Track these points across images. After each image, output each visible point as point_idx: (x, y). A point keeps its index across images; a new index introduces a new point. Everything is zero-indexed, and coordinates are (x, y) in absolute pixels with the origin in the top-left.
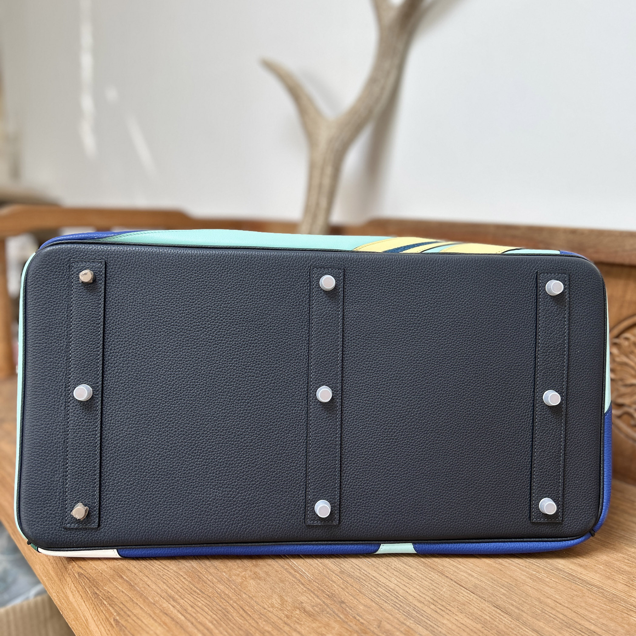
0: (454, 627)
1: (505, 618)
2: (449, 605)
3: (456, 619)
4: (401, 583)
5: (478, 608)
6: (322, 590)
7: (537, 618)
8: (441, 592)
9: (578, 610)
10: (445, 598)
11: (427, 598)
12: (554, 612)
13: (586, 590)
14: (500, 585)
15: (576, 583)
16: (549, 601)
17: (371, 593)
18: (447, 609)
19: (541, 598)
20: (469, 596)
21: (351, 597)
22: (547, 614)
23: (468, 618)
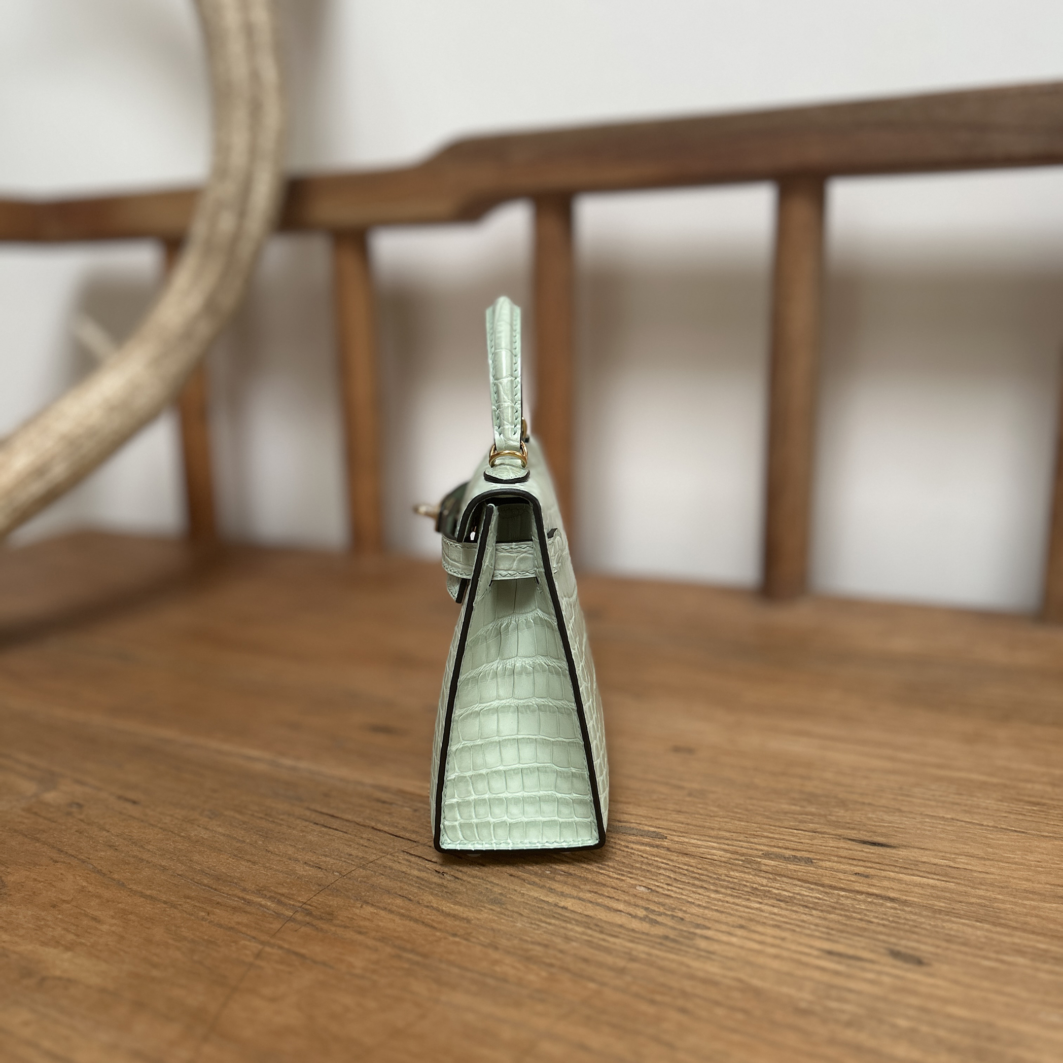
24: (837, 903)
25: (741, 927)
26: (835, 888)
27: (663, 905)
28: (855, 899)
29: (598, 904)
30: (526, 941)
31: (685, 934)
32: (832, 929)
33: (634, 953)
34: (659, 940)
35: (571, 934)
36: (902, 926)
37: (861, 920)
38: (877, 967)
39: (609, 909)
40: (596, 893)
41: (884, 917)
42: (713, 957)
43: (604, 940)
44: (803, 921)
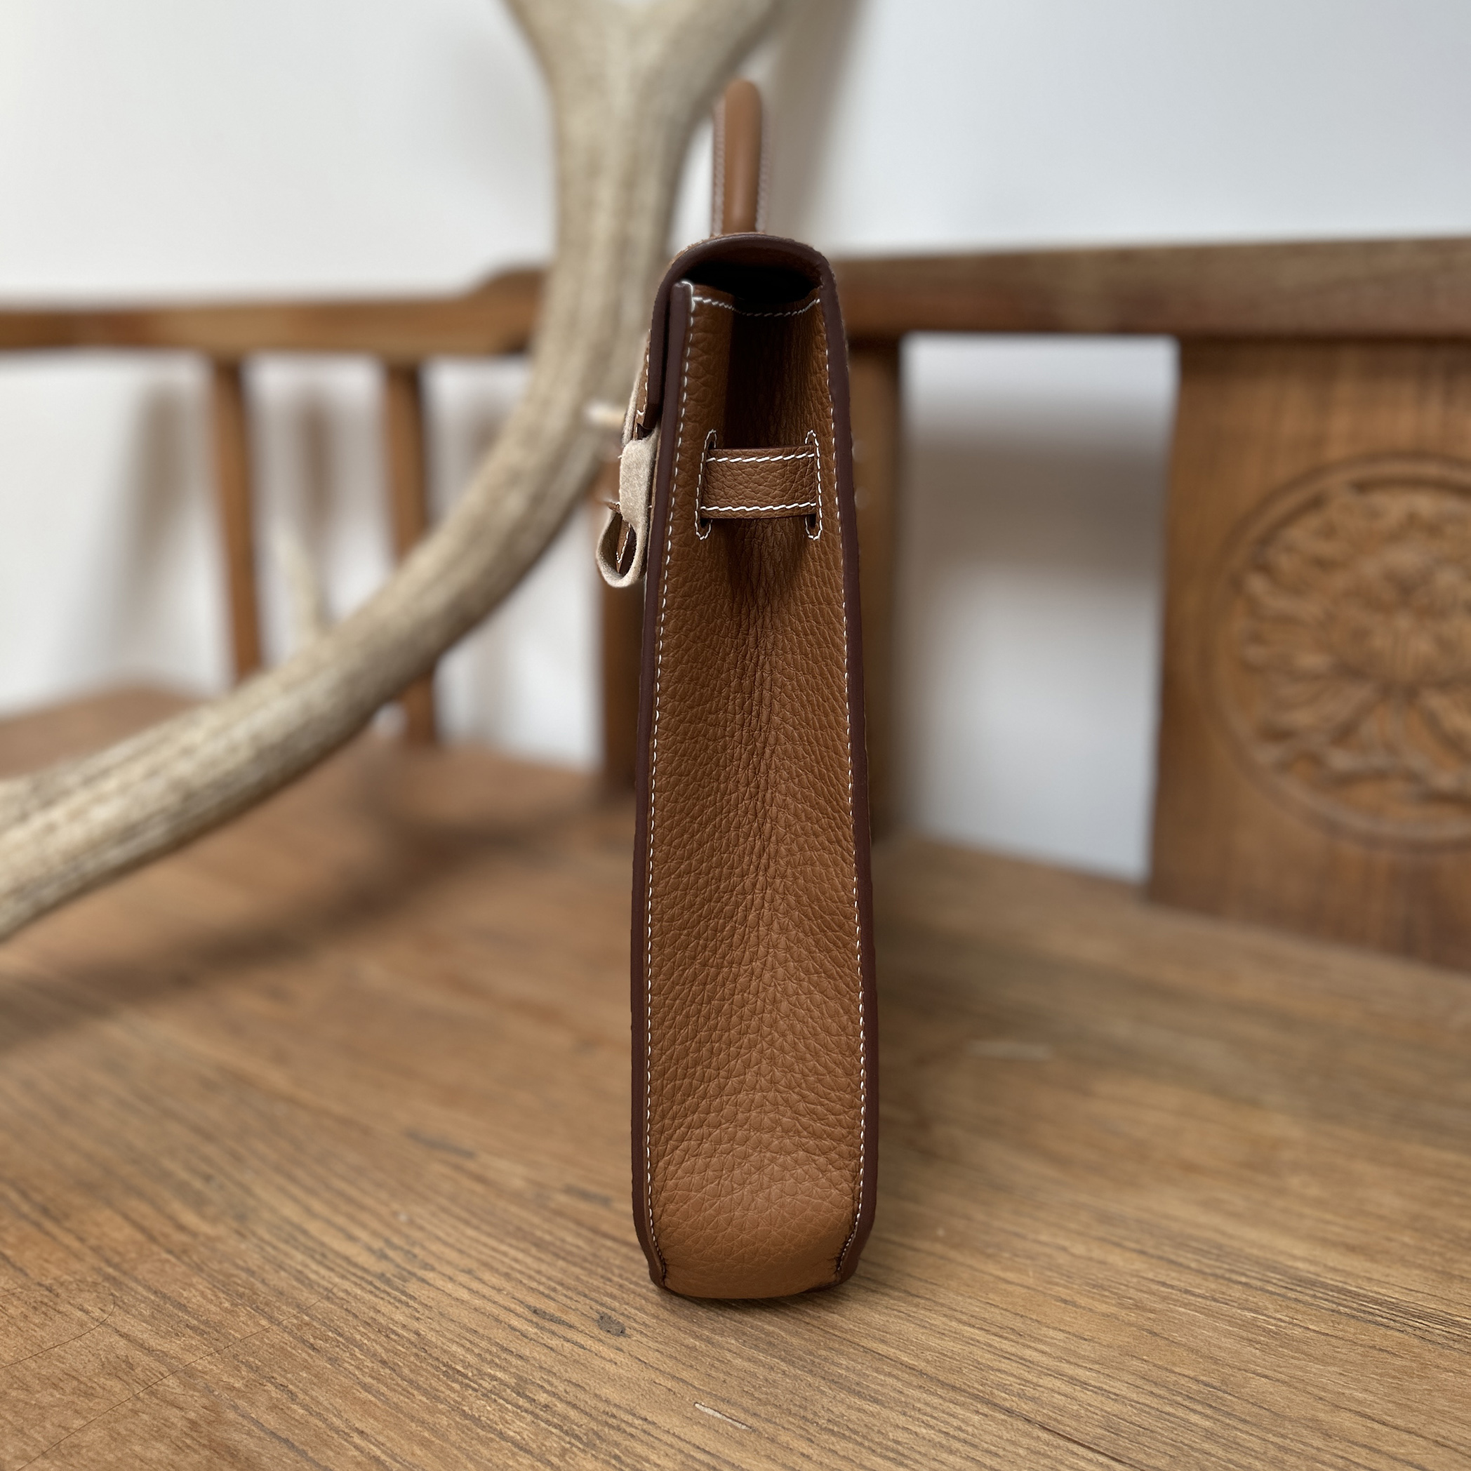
9: (1443, 1432)
13: (1416, 1342)
15: (1376, 1323)
16: (1346, 1421)
19: (1321, 1416)
24: (594, 1255)
25: (469, 1272)
26: (606, 1236)
27: (407, 1237)
28: (616, 1252)
29: (341, 1230)
30: (238, 1267)
31: (405, 1273)
32: (562, 1284)
33: (335, 1290)
34: (370, 1278)
35: (288, 1262)
36: (638, 1290)
37: (602, 1277)
38: (570, 1334)
39: (351, 1238)
40: (351, 1218)
41: (629, 1276)
42: (411, 1303)
43: (316, 1273)
44: (539, 1272)
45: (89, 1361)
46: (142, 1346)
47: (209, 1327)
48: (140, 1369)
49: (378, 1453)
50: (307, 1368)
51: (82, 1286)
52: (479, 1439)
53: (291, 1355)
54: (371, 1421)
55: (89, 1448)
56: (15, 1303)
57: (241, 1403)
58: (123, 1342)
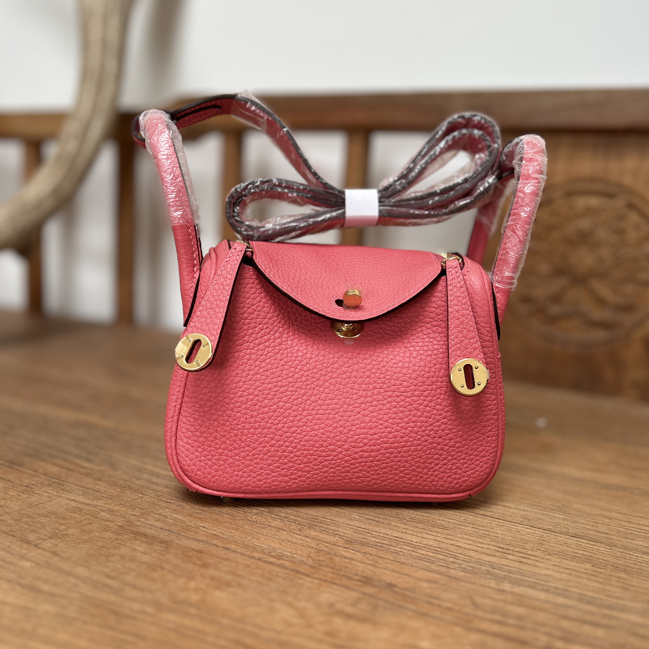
0: (564, 576)
1: (600, 547)
2: (525, 549)
3: (554, 565)
4: (439, 537)
5: (559, 543)
6: (343, 576)
7: (630, 537)
8: (500, 536)
10: (512, 542)
11: (491, 547)
12: (636, 526)
14: (549, 510)
16: (615, 515)
17: (417, 561)
18: (529, 555)
20: (534, 532)
21: (396, 575)
22: (632, 530)
23: (564, 559)
30: (118, 479)
35: (142, 477)
45: (59, 508)
46: (83, 503)
47: (114, 497)
48: (86, 510)
49: (215, 533)
50: (168, 508)
51: (43, 485)
52: (259, 527)
53: (159, 505)
54: (207, 523)
55: (72, 535)
56: (11, 491)
57: (142, 520)
58: (72, 502)
